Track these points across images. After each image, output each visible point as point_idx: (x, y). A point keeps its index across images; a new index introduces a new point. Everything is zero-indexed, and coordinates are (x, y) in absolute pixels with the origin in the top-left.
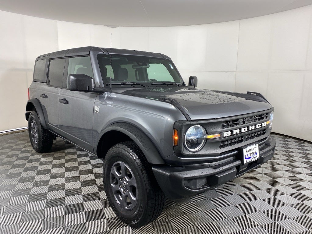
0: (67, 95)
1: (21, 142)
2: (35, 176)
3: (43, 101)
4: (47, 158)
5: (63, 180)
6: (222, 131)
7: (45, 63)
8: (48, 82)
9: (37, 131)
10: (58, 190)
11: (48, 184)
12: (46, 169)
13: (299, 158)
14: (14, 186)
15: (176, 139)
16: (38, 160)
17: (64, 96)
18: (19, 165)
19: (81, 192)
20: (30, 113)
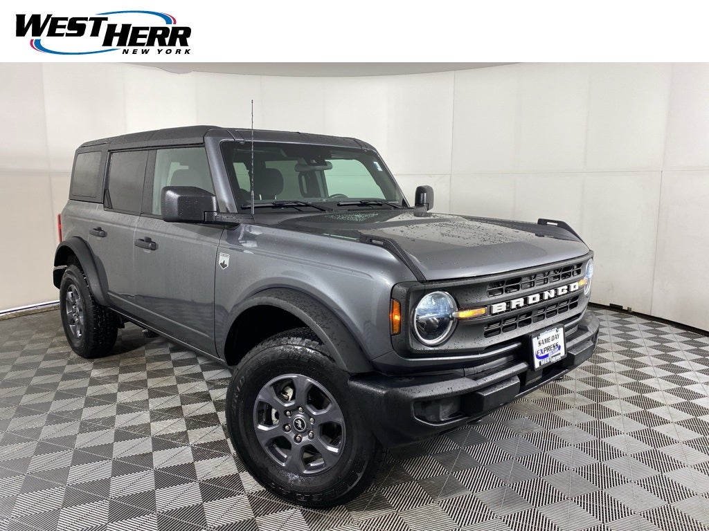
0: (154, 231)
1: (42, 336)
2: (82, 409)
3: (95, 243)
4: (105, 370)
5: (145, 417)
6: (489, 301)
7: (100, 159)
8: (106, 201)
9: (80, 310)
10: (135, 437)
11: (113, 426)
12: (105, 393)
13: (651, 358)
14: (38, 431)
15: (396, 320)
16: (85, 374)
17: (147, 232)
18: (42, 385)
19: (186, 440)
20: (64, 270)
